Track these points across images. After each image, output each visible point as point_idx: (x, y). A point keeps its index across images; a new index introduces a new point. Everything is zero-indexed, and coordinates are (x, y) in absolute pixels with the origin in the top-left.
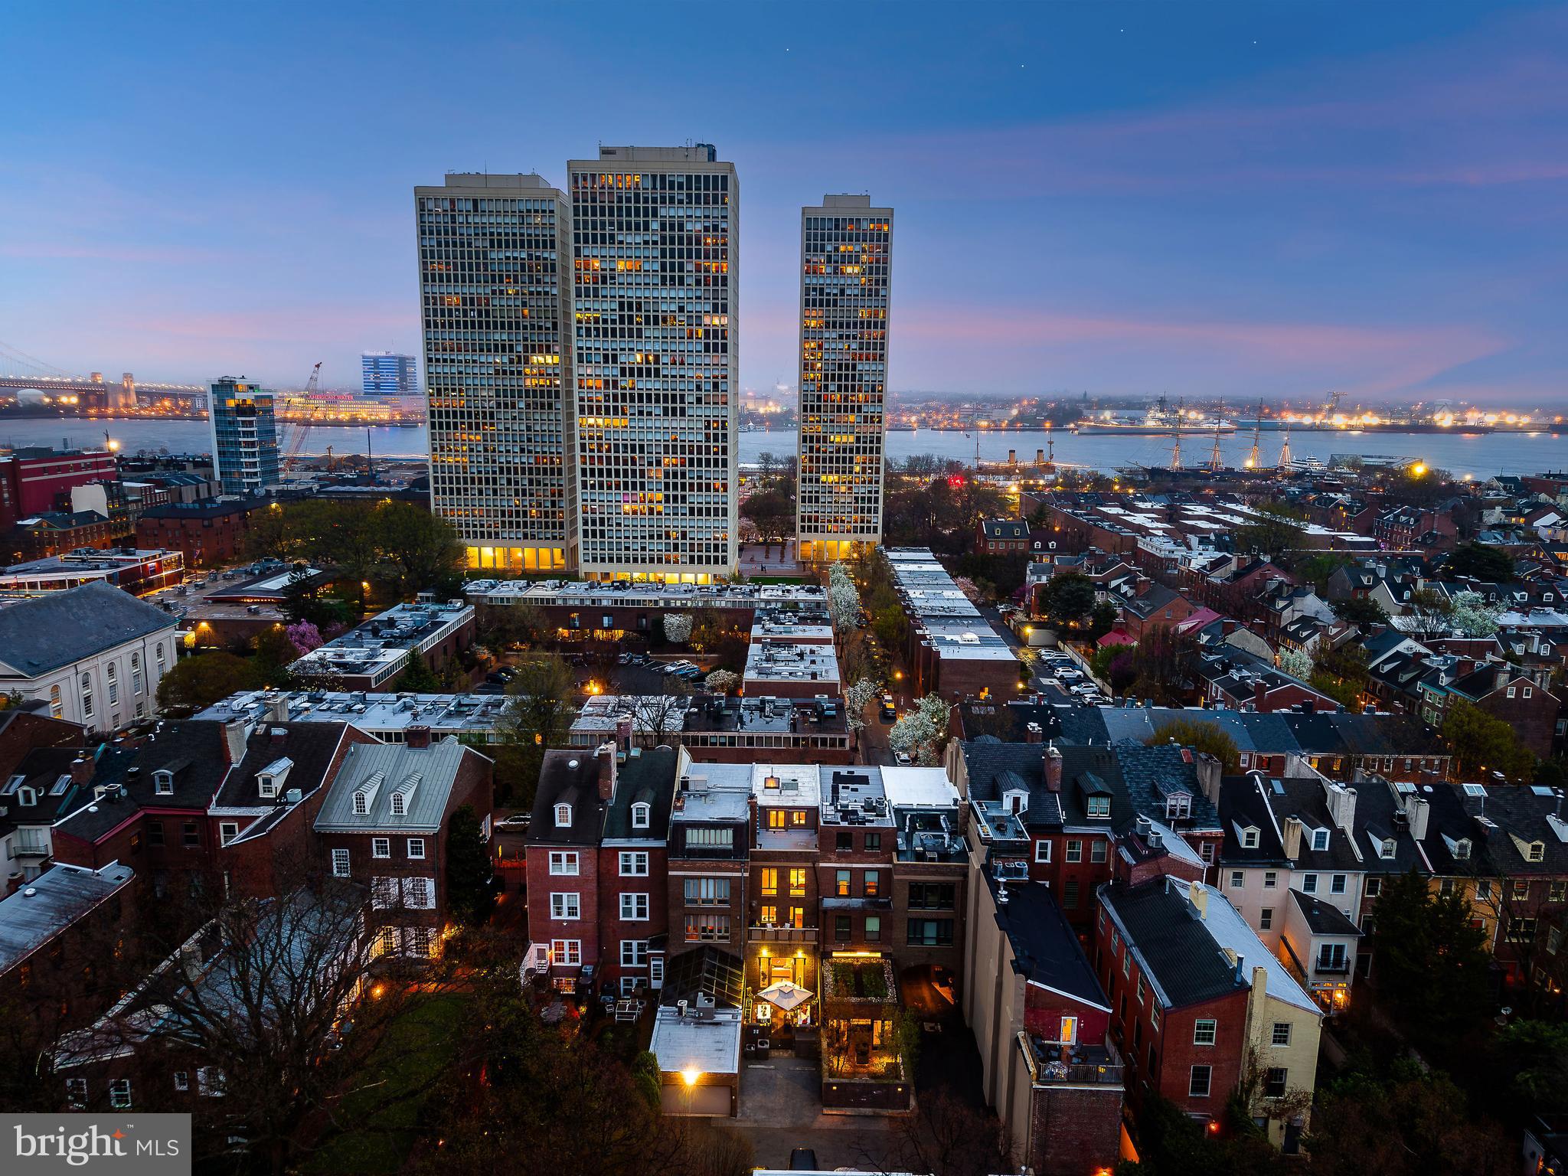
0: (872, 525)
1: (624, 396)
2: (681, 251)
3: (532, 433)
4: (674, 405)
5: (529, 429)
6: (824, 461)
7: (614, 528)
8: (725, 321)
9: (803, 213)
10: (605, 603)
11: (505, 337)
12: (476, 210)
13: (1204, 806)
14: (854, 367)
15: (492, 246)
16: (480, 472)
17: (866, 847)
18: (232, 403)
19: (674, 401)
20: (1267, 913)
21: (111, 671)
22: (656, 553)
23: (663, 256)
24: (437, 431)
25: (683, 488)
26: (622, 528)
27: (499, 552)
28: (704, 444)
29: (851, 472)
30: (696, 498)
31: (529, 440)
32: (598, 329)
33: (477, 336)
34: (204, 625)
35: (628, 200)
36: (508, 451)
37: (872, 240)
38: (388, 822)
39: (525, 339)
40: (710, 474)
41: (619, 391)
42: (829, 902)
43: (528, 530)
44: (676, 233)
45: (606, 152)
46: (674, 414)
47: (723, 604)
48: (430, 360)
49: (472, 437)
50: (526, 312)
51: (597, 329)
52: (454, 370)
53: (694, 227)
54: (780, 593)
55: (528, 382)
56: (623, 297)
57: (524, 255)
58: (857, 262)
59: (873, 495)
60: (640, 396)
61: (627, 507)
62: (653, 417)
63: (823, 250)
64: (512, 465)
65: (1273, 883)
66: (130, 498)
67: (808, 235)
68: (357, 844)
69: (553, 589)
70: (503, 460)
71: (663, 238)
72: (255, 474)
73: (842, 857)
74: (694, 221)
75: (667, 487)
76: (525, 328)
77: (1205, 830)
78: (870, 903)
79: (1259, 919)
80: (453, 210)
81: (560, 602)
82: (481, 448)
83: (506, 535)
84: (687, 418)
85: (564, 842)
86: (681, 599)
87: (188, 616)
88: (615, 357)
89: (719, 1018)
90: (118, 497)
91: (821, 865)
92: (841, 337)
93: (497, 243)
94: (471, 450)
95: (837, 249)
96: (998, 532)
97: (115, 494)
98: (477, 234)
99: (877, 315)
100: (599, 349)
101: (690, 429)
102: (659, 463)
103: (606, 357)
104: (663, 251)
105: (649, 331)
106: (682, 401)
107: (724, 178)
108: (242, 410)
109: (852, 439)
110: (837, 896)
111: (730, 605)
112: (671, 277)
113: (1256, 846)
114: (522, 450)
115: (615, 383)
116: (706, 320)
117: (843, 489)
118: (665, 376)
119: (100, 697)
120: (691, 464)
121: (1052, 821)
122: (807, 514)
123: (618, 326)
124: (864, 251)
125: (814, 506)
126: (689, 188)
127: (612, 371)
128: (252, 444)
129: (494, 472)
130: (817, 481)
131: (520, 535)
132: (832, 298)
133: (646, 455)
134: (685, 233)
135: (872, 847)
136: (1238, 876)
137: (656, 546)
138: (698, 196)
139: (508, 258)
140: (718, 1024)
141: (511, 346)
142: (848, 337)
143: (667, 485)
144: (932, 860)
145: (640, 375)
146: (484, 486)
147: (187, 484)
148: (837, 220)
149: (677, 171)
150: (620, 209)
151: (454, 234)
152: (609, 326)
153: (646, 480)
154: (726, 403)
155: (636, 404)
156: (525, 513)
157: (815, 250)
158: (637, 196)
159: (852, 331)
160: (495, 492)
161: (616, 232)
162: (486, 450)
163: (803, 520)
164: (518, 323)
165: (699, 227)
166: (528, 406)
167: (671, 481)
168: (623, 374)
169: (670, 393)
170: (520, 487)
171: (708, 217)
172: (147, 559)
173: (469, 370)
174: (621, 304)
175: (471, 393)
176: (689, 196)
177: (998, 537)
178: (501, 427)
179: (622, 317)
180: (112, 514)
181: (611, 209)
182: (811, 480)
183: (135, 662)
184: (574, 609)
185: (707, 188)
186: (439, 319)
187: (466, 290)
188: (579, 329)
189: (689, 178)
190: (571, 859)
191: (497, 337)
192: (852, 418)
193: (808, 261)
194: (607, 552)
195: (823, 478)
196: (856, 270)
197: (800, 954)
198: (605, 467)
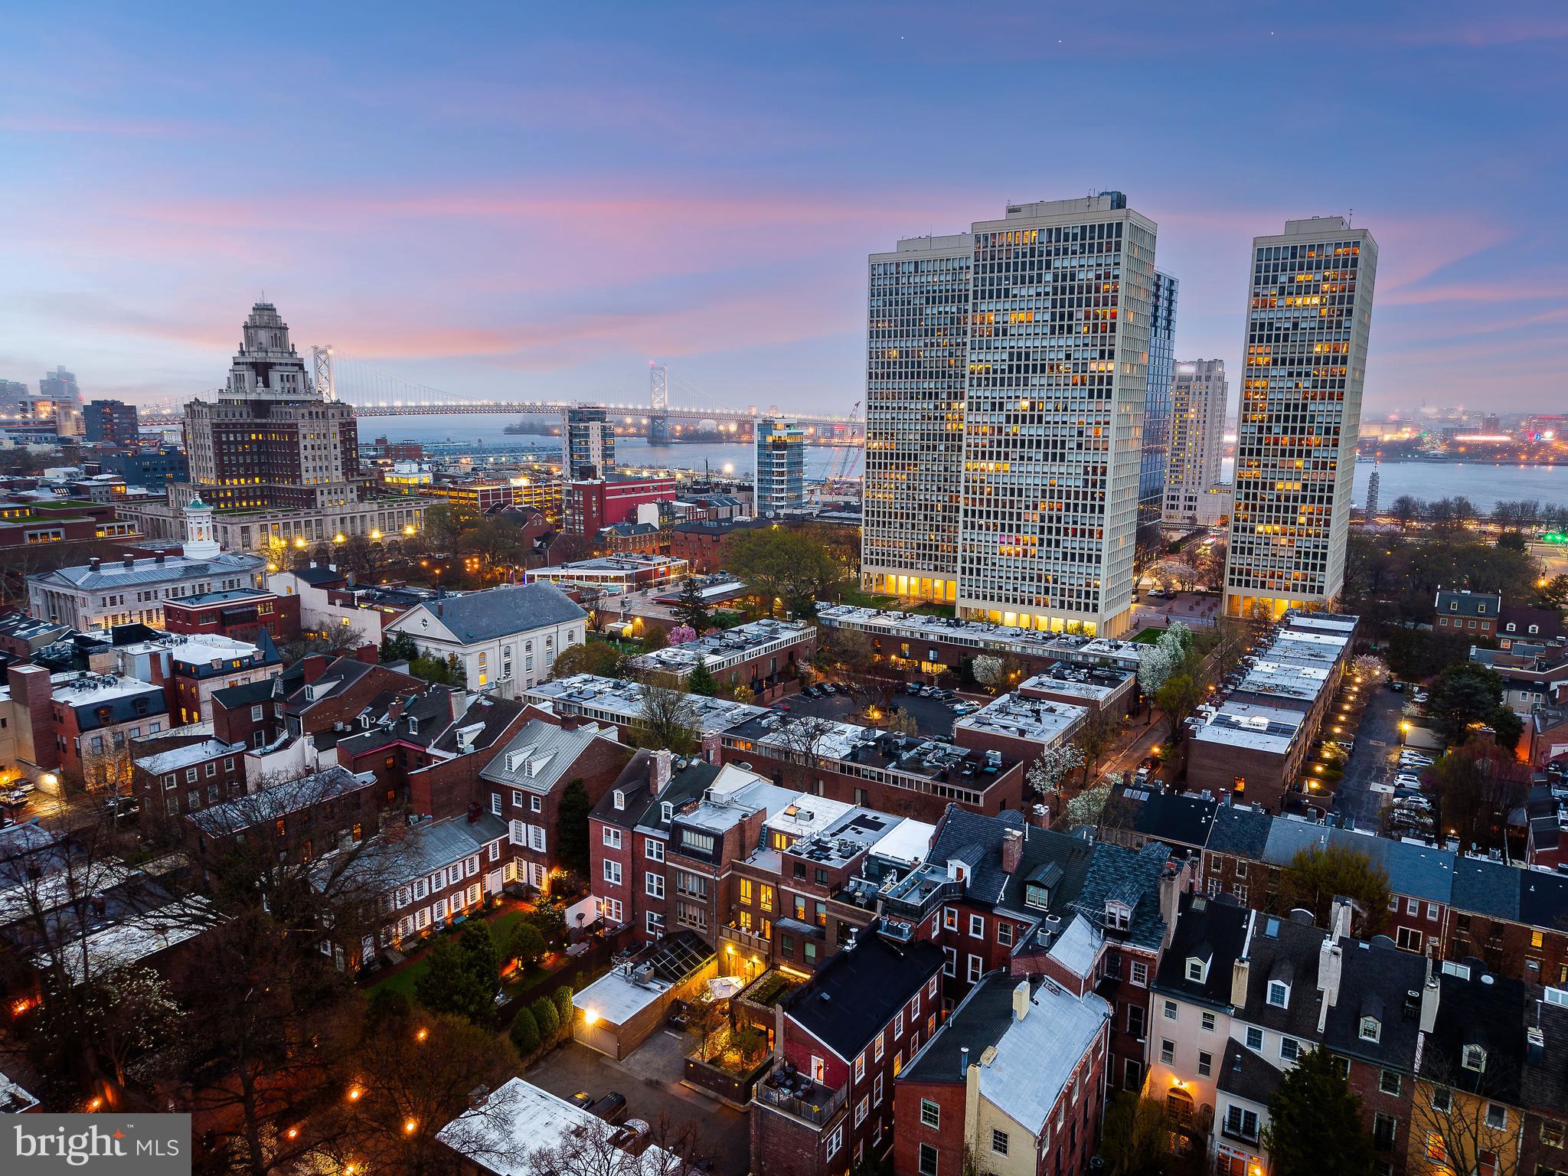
0: (1317, 584)
1: (1007, 442)
2: (1071, 300)
3: (948, 473)
4: (1054, 450)
5: (946, 470)
6: (1262, 509)
7: (989, 567)
8: (1111, 367)
9: (1254, 244)
10: (931, 638)
11: (932, 385)
12: (916, 271)
13: (1155, 923)
14: (1305, 407)
15: (928, 303)
16: (902, 508)
17: (816, 881)
18: (770, 439)
19: (1055, 447)
20: (1205, 1058)
21: (528, 648)
22: (1026, 595)
23: (1054, 306)
24: (870, 470)
25: (1058, 533)
26: (997, 568)
27: (914, 581)
28: (1081, 490)
29: (1293, 523)
30: (1069, 543)
31: (946, 480)
32: (991, 379)
33: (909, 385)
34: (638, 620)
35: (1024, 255)
36: (927, 490)
37: (1336, 267)
38: (520, 783)
39: (949, 387)
40: (1086, 520)
41: (1003, 437)
42: (788, 922)
43: (938, 563)
44: (1068, 283)
45: (1012, 210)
46: (1054, 459)
47: (1040, 652)
48: (870, 407)
49: (898, 476)
50: (953, 362)
51: (987, 379)
52: (889, 416)
53: (1086, 276)
54: (1107, 648)
55: (949, 427)
56: (1013, 347)
57: (954, 310)
58: (1316, 292)
59: (1320, 551)
60: (1023, 442)
61: (1005, 548)
62: (1033, 462)
63: (1275, 282)
64: (929, 503)
65: (1211, 1026)
66: (678, 515)
67: (1259, 268)
68: (505, 791)
69: (895, 620)
70: (922, 497)
71: (1055, 289)
72: (782, 498)
73: (797, 884)
74: (1085, 268)
75: (1042, 531)
76: (950, 376)
77: (1140, 948)
78: (816, 932)
79: (1196, 1061)
80: (898, 273)
81: (894, 632)
82: (904, 487)
83: (919, 566)
84: (1066, 463)
85: (612, 821)
86: (1001, 643)
87: (631, 612)
88: (1001, 405)
89: (651, 985)
90: (667, 514)
91: (783, 887)
92: (1291, 374)
93: (931, 300)
94: (897, 488)
95: (1291, 280)
96: (1454, 606)
97: (665, 510)
98: (915, 293)
99: (1336, 350)
100: (987, 398)
101: (1069, 475)
102: (1035, 507)
103: (994, 404)
104: (1054, 302)
105: (1035, 380)
106: (1063, 447)
107: (1119, 225)
108: (779, 445)
109: (1298, 486)
110: (795, 918)
111: (1046, 654)
112: (1062, 325)
113: (1203, 980)
114: (939, 489)
115: (1000, 430)
116: (1093, 367)
117: (1284, 541)
118: (1048, 423)
119: (518, 667)
120: (1068, 509)
121: (989, 899)
122: (1237, 566)
123: (1006, 375)
124: (1326, 279)
125: (1247, 559)
126: (1083, 238)
127: (999, 418)
128: (782, 474)
129: (914, 509)
130: (1252, 531)
131: (932, 567)
132: (1282, 332)
133: (1023, 498)
134: (1076, 283)
135: (822, 882)
136: (1171, 1007)
137: (1028, 588)
138: (1091, 246)
139: (940, 313)
140: (648, 989)
141: (937, 393)
142: (1299, 374)
143: (1042, 529)
144: (860, 906)
145: (1024, 421)
146: (904, 521)
147: (724, 505)
148: (1294, 248)
149: (1072, 223)
150: (1016, 264)
151: (897, 294)
152: (999, 375)
153: (1022, 523)
154: (1107, 449)
155: (1018, 450)
156: (937, 546)
157: (1266, 283)
158: (1032, 250)
159: (1304, 368)
160: (913, 525)
161: (1011, 286)
162: (909, 488)
163: (1233, 571)
164: (944, 373)
165: (1091, 275)
166: (947, 449)
167: (1046, 524)
168: (1008, 421)
169: (1051, 438)
170: (934, 523)
171: (1101, 265)
172: (659, 564)
173: (901, 417)
174: (1011, 355)
175: (900, 437)
176: (1083, 246)
177: (1453, 613)
178: (923, 468)
179: (1011, 367)
180: (662, 528)
181: (1008, 265)
182: (1244, 530)
183: (549, 643)
184: (905, 640)
185: (1101, 237)
186: (879, 371)
187: (903, 344)
188: (971, 379)
189: (1083, 228)
190: (616, 835)
191: (926, 385)
192: (1299, 463)
193: (1256, 295)
194: (981, 589)
195: (1260, 528)
196: (1316, 300)
197: (755, 959)
198: (985, 508)
